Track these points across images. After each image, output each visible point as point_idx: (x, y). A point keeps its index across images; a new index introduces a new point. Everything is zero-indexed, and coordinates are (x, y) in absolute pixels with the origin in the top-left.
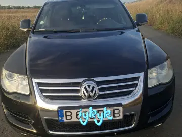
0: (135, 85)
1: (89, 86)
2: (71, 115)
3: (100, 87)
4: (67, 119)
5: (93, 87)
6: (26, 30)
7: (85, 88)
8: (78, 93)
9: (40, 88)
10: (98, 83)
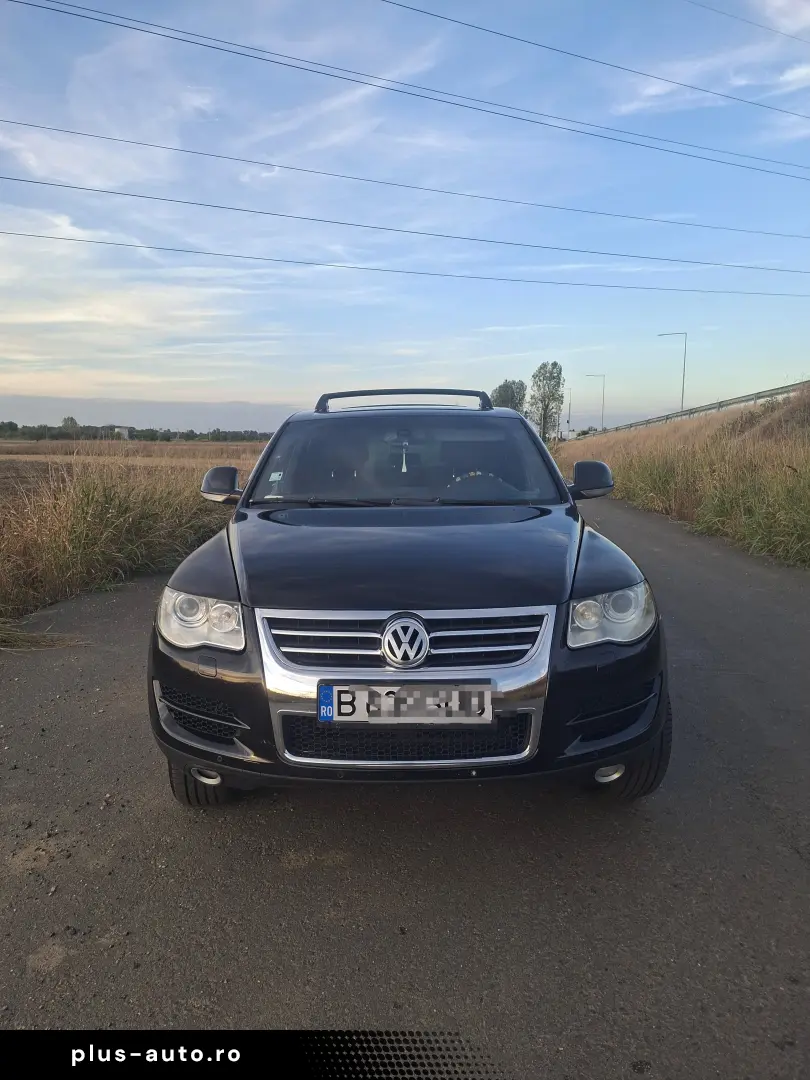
0: (532, 638)
1: (405, 629)
2: (351, 703)
3: (432, 635)
4: (340, 714)
5: (415, 634)
6: (220, 498)
7: (395, 634)
8: (376, 649)
9: (275, 632)
10: (431, 625)
